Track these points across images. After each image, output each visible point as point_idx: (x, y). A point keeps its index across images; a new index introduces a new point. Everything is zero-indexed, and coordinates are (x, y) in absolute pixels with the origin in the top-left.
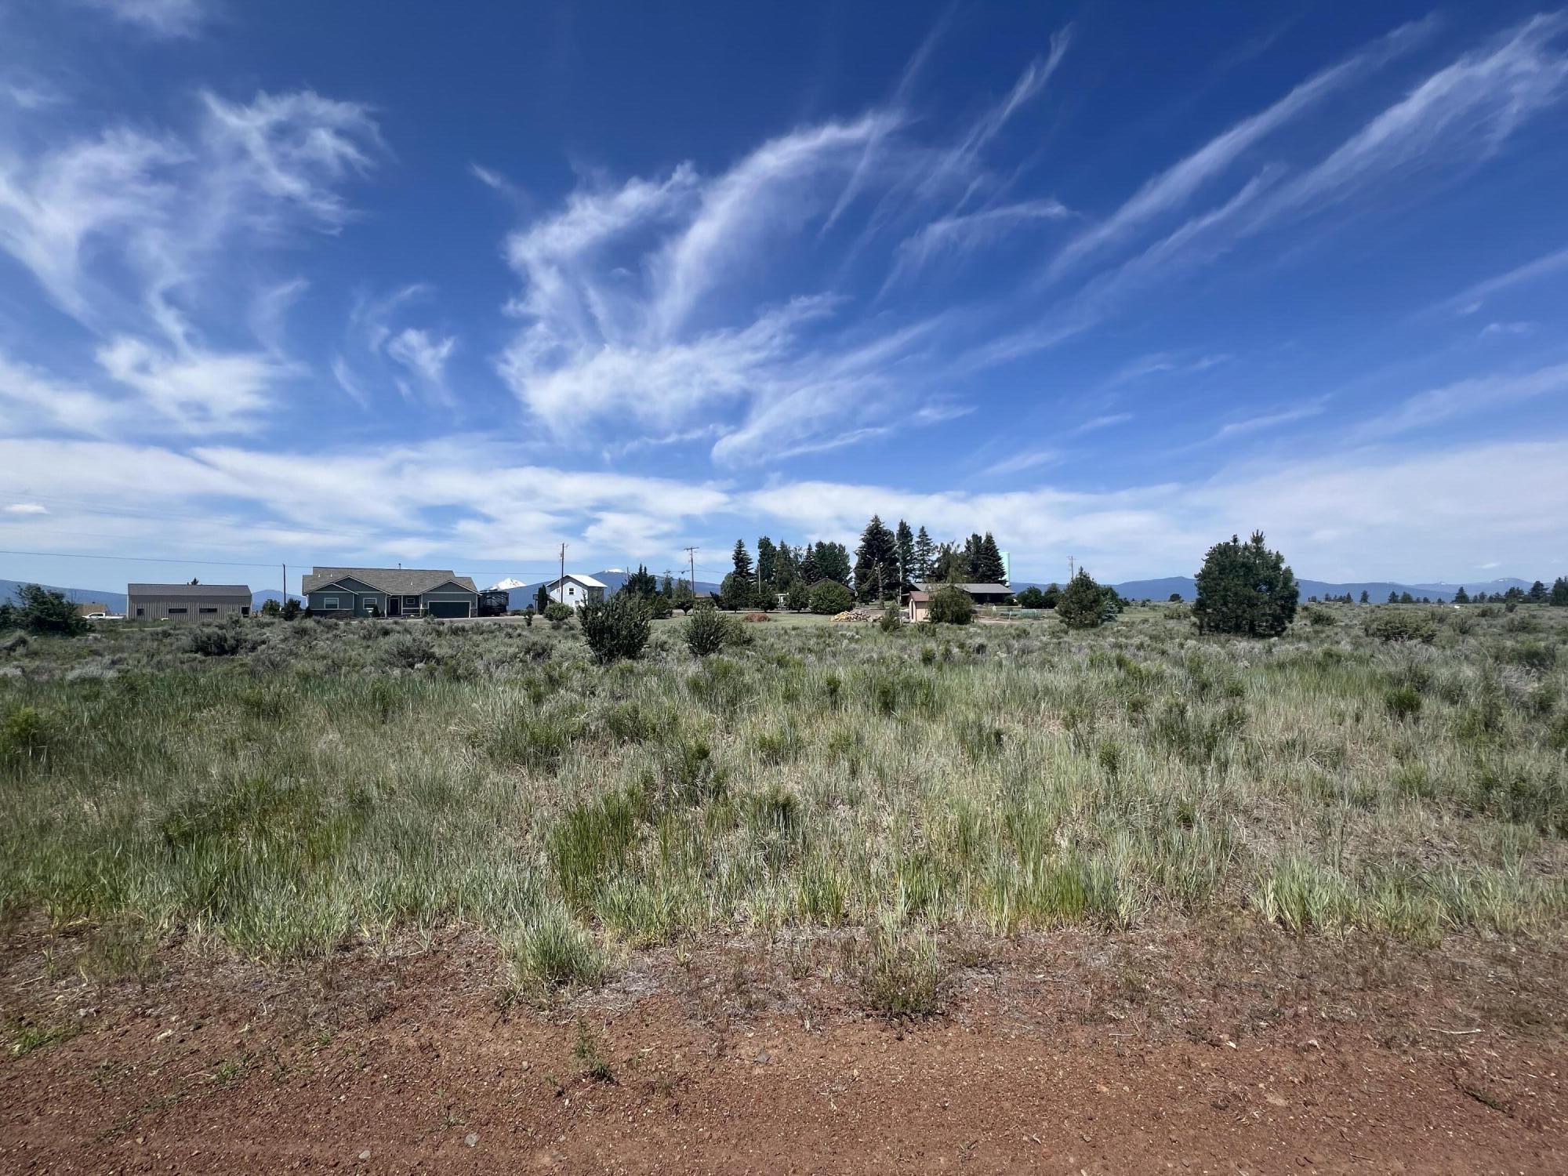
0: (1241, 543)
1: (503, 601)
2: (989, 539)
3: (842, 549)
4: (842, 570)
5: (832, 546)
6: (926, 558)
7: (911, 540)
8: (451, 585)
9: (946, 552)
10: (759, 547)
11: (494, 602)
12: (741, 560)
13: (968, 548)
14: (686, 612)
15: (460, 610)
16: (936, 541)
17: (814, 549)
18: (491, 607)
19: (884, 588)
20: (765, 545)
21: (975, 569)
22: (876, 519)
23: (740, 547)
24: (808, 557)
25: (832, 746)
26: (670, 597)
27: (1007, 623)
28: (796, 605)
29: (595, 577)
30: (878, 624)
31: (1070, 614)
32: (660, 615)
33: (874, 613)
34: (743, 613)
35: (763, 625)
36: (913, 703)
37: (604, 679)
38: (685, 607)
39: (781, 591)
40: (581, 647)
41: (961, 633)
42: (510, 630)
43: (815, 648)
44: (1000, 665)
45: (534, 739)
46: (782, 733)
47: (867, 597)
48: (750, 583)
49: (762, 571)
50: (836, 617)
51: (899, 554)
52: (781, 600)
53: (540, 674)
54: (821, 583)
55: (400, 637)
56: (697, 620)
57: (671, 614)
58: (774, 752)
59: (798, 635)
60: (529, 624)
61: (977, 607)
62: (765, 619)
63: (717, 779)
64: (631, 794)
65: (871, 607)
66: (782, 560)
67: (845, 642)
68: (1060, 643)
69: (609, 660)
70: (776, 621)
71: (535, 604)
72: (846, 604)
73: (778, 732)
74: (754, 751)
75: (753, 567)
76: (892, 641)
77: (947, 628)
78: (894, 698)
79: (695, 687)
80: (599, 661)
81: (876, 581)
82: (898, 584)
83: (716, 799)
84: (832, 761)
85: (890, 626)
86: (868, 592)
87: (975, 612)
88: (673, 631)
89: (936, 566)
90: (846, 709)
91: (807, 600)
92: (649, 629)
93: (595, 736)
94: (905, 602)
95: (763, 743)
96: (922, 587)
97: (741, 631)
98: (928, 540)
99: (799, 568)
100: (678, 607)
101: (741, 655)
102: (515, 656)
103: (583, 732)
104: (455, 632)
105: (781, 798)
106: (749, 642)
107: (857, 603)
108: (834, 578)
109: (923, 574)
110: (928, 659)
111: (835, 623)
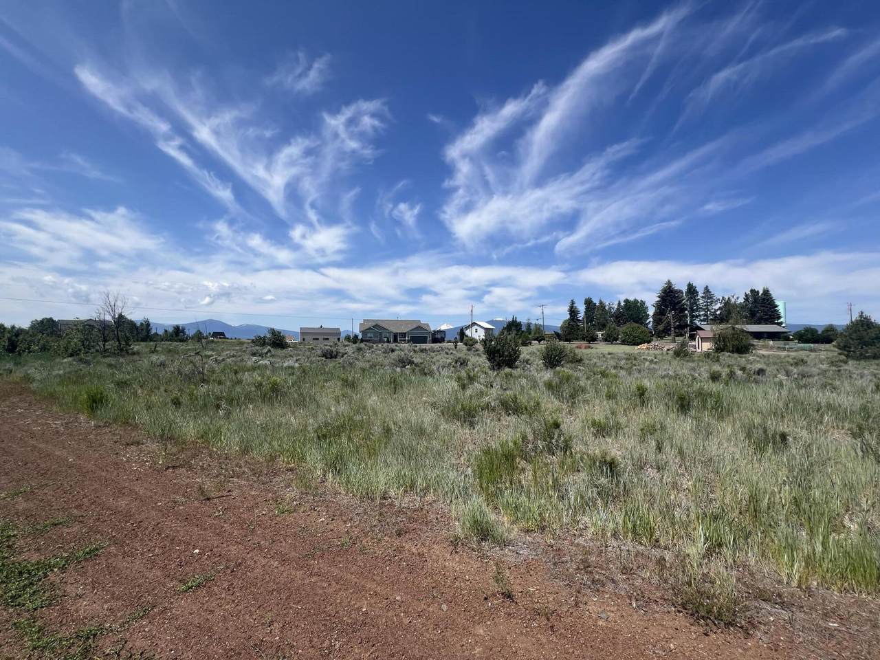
1: (443, 336)
2: (766, 292)
3: (643, 303)
4: (643, 316)
5: (636, 301)
6: (710, 307)
7: (697, 295)
8: (420, 328)
9: (727, 302)
10: (585, 304)
11: (439, 336)
12: (573, 312)
13: (746, 299)
14: (540, 342)
15: (424, 340)
16: (718, 294)
17: (622, 304)
18: (438, 339)
19: (675, 328)
20: (589, 303)
21: (753, 314)
22: (669, 282)
23: (572, 304)
24: (618, 309)
25: (642, 430)
26: (530, 334)
27: (784, 354)
28: (610, 339)
29: (488, 322)
30: (671, 352)
31: (850, 347)
32: (524, 344)
33: (668, 345)
34: (574, 344)
35: (588, 351)
36: (705, 407)
37: (497, 378)
38: (539, 339)
39: (600, 330)
40: (483, 360)
41: (742, 360)
42: (447, 351)
43: (626, 366)
44: (781, 385)
45: (463, 409)
46: (607, 418)
47: (662, 334)
48: (578, 326)
49: (587, 318)
50: (639, 347)
51: (687, 305)
52: (600, 336)
53: (463, 374)
54: (628, 325)
55: (400, 353)
56: (548, 348)
57: (531, 343)
58: (601, 430)
59: (612, 358)
60: (456, 348)
61: (755, 342)
62: (589, 347)
63: (566, 441)
64: (515, 443)
65: (666, 341)
66: (600, 311)
67: (647, 363)
68: (839, 371)
69: (499, 368)
70: (597, 348)
71: (458, 337)
72: (646, 339)
73: (604, 417)
74: (588, 427)
75: (581, 316)
76: (683, 364)
77: (729, 356)
78: (689, 402)
79: (549, 386)
80: (493, 368)
81: (669, 324)
82: (686, 325)
83: (565, 452)
84: (643, 439)
85: (681, 353)
86: (663, 331)
87: (753, 345)
88: (532, 353)
89: (718, 312)
90: (651, 408)
91: (618, 336)
92: (520, 352)
93: (493, 410)
94: (692, 338)
95: (594, 423)
96: (707, 328)
97: (574, 353)
98: (710, 295)
99: (612, 316)
100: (535, 340)
101: (576, 369)
102: (450, 364)
103: (487, 407)
104: (422, 351)
105: (608, 458)
106: (580, 361)
107: (654, 338)
108: (637, 322)
109: (707, 319)
110: (715, 377)
111: (638, 351)
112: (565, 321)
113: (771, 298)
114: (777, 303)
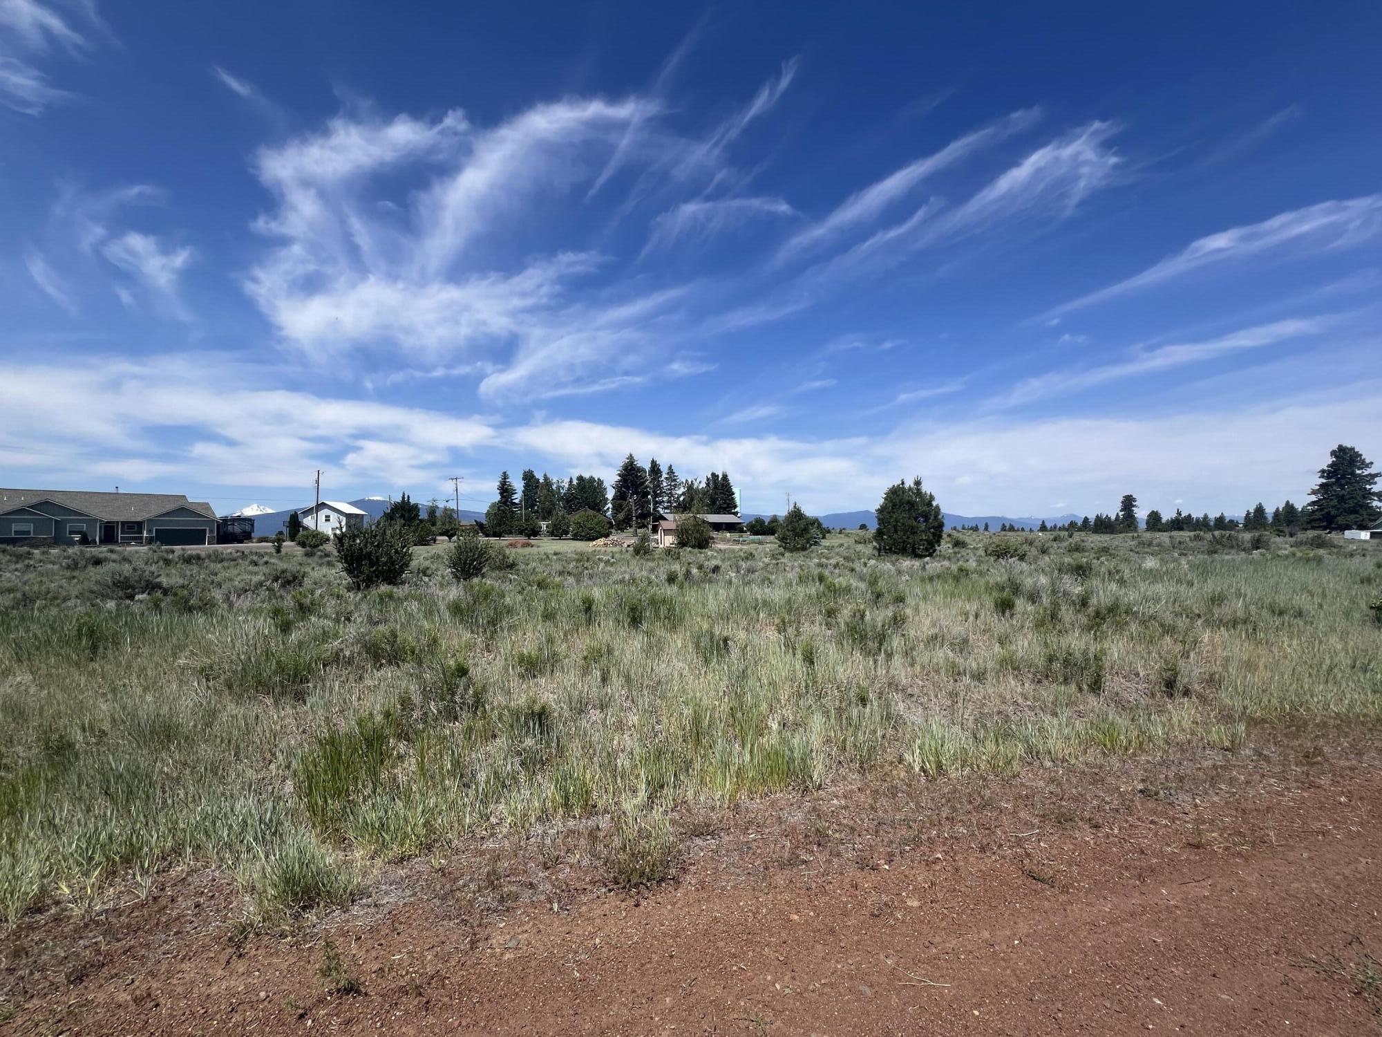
0: (907, 486)
1: (248, 528)
2: (725, 477)
3: (600, 482)
4: (600, 501)
5: (592, 479)
6: (673, 492)
7: (661, 476)
8: (184, 510)
9: (690, 487)
10: (523, 479)
11: (237, 529)
12: (505, 490)
13: (708, 484)
14: (450, 539)
15: (196, 537)
16: (682, 477)
17: (575, 482)
18: (233, 534)
19: (637, 517)
20: (529, 477)
21: (713, 501)
22: (631, 457)
23: (505, 478)
24: (569, 489)
25: (585, 658)
26: (434, 524)
27: (737, 547)
28: (558, 532)
29: (354, 504)
30: (631, 549)
31: (787, 539)
32: (423, 542)
33: (628, 539)
34: (507, 540)
35: (527, 550)
36: (657, 617)
37: (362, 605)
38: (449, 534)
39: (544, 519)
40: (337, 574)
41: (700, 556)
42: (255, 558)
43: (574, 571)
44: (730, 582)
45: (281, 668)
46: (540, 649)
47: (622, 525)
48: (513, 512)
49: (526, 501)
50: (594, 543)
51: (650, 488)
52: (544, 528)
53: (289, 602)
54: (581, 513)
55: (116, 566)
56: (460, 547)
57: (435, 540)
58: (531, 667)
59: (559, 559)
60: (278, 551)
61: (714, 534)
62: (528, 545)
63: (476, 694)
64: (387, 715)
65: (627, 534)
66: (545, 491)
67: (602, 565)
68: (777, 564)
69: (368, 587)
70: (538, 547)
71: (286, 531)
72: (603, 531)
73: (536, 648)
74: (513, 666)
75: (518, 497)
76: (642, 564)
77: (690, 552)
78: (641, 613)
79: (456, 609)
80: (357, 587)
81: (630, 510)
82: (649, 514)
83: (475, 713)
84: (585, 671)
85: (641, 550)
86: (623, 521)
87: (713, 538)
88: (436, 557)
89: (681, 499)
90: (599, 625)
91: (568, 527)
92: (410, 555)
93: (350, 662)
94: (655, 530)
95: (522, 659)
96: (670, 517)
97: (504, 556)
98: (675, 476)
99: (561, 499)
100: (441, 534)
101: (504, 579)
102: (261, 584)
103: (336, 658)
104: (188, 560)
105: (537, 708)
106: (512, 566)
107: (613, 531)
108: (593, 508)
109: (671, 506)
110: (671, 579)
111: (593, 549)
112: (493, 505)
113: (729, 484)
114: (734, 490)
